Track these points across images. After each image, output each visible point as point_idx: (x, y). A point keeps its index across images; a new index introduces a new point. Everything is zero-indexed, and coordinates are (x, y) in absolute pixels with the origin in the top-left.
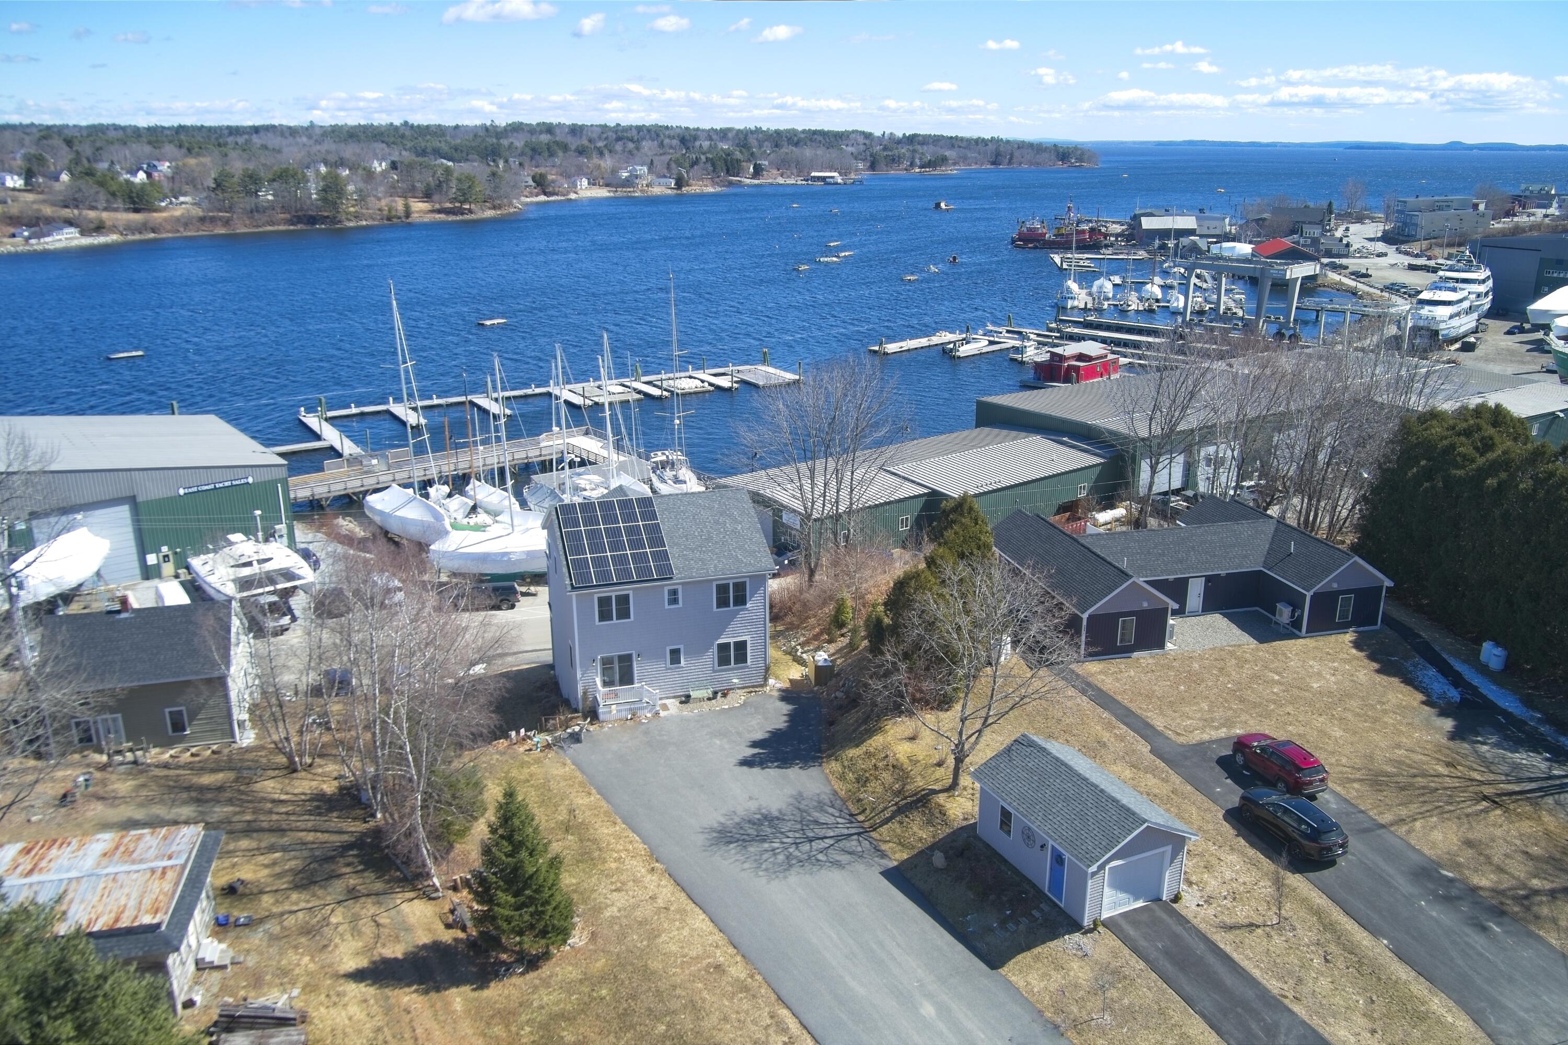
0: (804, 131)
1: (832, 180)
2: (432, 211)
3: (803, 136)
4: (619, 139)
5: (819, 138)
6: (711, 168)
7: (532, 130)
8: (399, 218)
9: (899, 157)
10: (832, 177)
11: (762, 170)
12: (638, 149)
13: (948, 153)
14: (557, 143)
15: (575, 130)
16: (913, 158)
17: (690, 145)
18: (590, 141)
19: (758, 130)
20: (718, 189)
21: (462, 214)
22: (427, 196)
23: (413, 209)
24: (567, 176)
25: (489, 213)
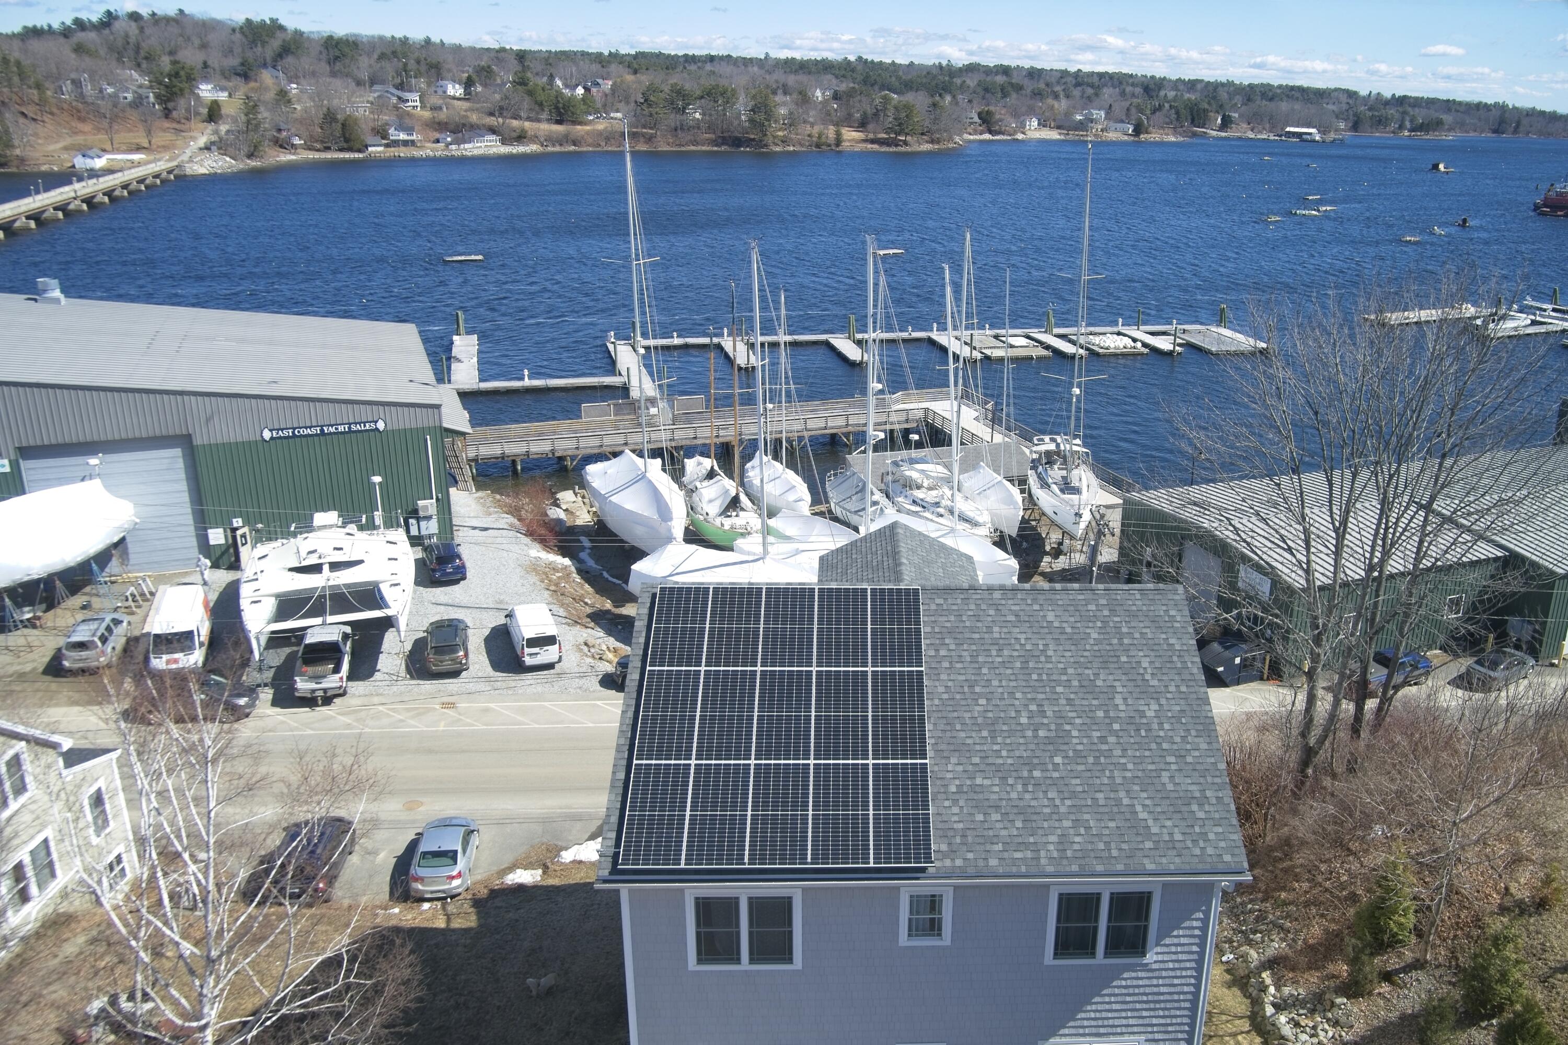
0: (1280, 87)
1: (1309, 137)
2: (865, 141)
3: (1279, 91)
4: (1078, 85)
5: (1297, 95)
6: (1174, 116)
7: (988, 71)
8: (829, 145)
9: (1387, 119)
10: (1310, 134)
11: (1231, 122)
12: (1097, 95)
13: (1445, 117)
14: (1012, 84)
15: (1034, 74)
16: (1403, 121)
17: (1154, 94)
18: (1047, 85)
19: (1230, 84)
20: (1181, 139)
21: (897, 145)
22: (862, 125)
23: (845, 137)
24: (1016, 114)
25: (927, 147)
